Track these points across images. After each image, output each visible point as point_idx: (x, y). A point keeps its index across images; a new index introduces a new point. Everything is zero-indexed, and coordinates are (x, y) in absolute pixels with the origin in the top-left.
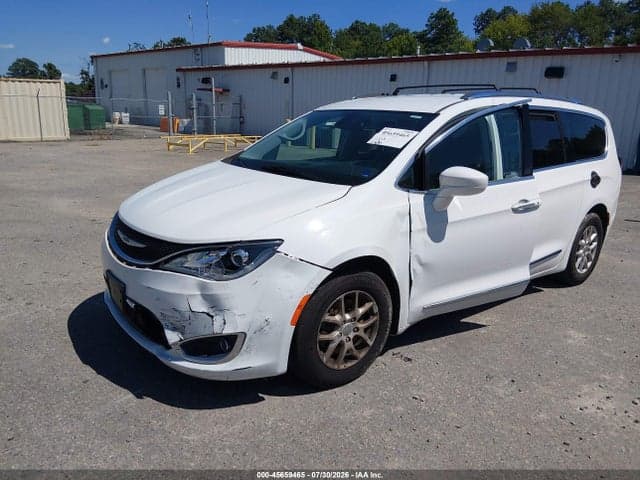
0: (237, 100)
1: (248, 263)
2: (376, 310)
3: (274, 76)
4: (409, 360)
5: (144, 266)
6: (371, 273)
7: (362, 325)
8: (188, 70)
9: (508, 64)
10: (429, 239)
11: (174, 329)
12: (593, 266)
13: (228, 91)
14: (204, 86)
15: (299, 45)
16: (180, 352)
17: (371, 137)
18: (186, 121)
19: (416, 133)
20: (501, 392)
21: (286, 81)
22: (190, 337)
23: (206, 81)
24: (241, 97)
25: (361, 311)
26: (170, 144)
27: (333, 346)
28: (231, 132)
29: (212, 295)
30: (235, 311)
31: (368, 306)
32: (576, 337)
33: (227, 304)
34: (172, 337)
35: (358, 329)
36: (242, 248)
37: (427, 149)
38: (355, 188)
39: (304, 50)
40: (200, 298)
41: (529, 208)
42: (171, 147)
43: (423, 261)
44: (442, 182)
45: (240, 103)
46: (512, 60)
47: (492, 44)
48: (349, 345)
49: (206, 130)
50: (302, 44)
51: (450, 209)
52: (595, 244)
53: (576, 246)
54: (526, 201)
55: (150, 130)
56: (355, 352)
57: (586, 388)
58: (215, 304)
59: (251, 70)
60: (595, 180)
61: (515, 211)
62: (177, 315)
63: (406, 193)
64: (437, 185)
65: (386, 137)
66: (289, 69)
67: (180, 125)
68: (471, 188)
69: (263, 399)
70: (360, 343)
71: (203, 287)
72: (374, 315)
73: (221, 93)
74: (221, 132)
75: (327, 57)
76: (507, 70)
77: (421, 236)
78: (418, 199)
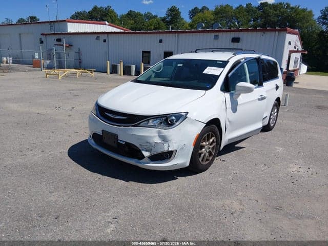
0: (77, 51)
1: (176, 122)
2: (215, 141)
3: (98, 38)
4: (224, 161)
5: (129, 126)
6: (214, 126)
7: (211, 147)
8: (48, 34)
9: (215, 36)
10: (231, 111)
11: (146, 151)
12: (275, 122)
13: (72, 45)
14: (58, 43)
15: (106, 22)
16: (148, 160)
17: (203, 71)
18: (48, 62)
19: (223, 69)
20: (263, 169)
21: (105, 41)
22: (154, 153)
23: (59, 40)
24: (79, 49)
25: (211, 140)
26: (47, 74)
27: (202, 155)
28: (76, 67)
29: (163, 136)
30: (174, 141)
31: (213, 138)
32: (279, 149)
33: (170, 138)
34: (146, 154)
35: (210, 148)
36: (173, 116)
37: (229, 75)
38: (207, 91)
39: (109, 25)
40: (158, 137)
41: (263, 98)
42: (48, 76)
43: (230, 120)
44: (237, 88)
45: (79, 52)
46: (217, 34)
47: (204, 26)
48: (207, 154)
49: (61, 66)
50: (108, 22)
51: (238, 99)
52: (276, 114)
53: (271, 115)
54: (262, 96)
55: (26, 67)
56: (209, 158)
57: (291, 165)
58: (164, 139)
59: (85, 35)
60: (277, 88)
61: (259, 99)
62: (149, 144)
63: (223, 93)
64: (234, 89)
65: (210, 71)
66: (106, 35)
67: (45, 64)
68: (249, 90)
69: (177, 178)
70: (210, 154)
71: (159, 133)
72: (214, 142)
73: (68, 47)
74: (69, 67)
75: (122, 29)
76: (214, 39)
77: (229, 110)
78: (227, 95)
